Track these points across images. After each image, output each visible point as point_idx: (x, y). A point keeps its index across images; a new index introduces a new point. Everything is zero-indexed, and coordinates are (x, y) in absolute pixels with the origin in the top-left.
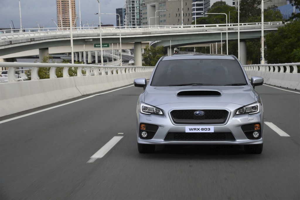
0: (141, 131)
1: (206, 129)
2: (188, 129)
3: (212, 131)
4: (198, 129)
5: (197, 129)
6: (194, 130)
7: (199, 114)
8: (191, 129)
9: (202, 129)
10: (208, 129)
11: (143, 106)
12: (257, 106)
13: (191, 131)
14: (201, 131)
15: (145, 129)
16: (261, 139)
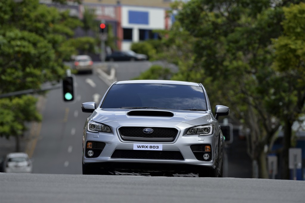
0: (87, 150)
1: (154, 147)
2: (136, 146)
3: (160, 149)
4: (147, 147)
5: (145, 147)
6: (142, 147)
7: (148, 131)
8: (139, 146)
9: (151, 147)
10: (157, 147)
11: (90, 124)
12: (209, 128)
13: (139, 149)
14: (149, 149)
15: (91, 148)
16: (212, 161)
